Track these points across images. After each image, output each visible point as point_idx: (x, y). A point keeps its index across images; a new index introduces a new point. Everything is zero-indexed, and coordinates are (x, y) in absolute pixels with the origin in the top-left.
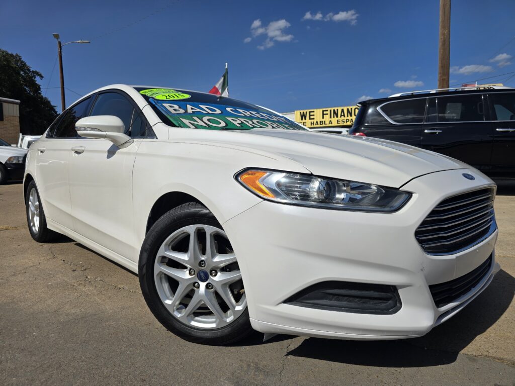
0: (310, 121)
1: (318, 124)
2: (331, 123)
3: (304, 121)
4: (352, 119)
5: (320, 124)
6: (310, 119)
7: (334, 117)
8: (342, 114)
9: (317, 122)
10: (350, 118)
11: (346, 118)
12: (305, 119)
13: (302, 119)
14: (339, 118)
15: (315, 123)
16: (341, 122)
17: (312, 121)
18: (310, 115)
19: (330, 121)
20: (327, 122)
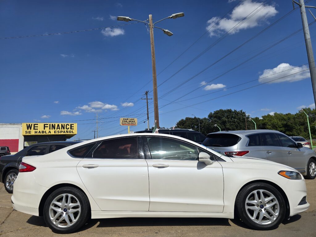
0: (34, 130)
1: (40, 133)
2: (50, 133)
3: (29, 130)
4: (64, 131)
5: (42, 133)
6: (34, 129)
7: (52, 129)
8: (58, 128)
9: (40, 131)
10: (63, 130)
11: (61, 130)
12: (31, 129)
13: (28, 129)
14: (56, 130)
15: (38, 132)
16: (57, 132)
17: (36, 130)
18: (34, 127)
19: (50, 131)
20: (47, 132)
